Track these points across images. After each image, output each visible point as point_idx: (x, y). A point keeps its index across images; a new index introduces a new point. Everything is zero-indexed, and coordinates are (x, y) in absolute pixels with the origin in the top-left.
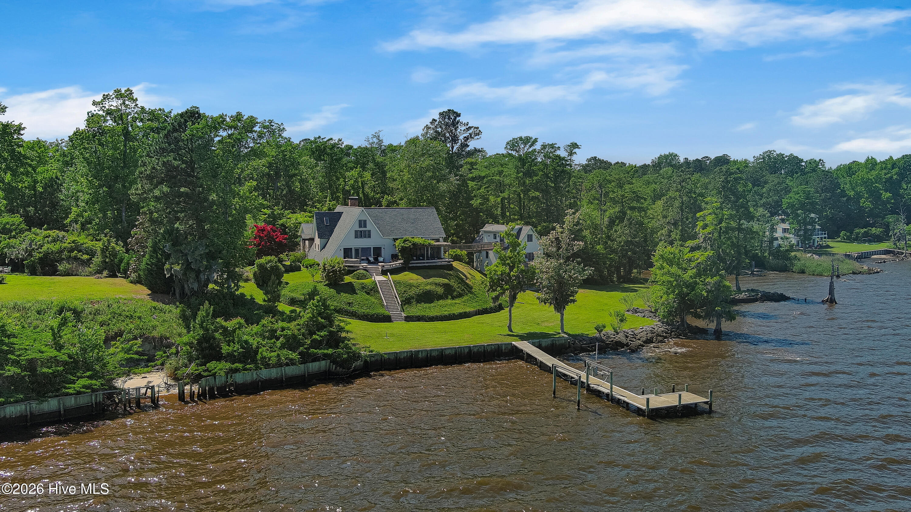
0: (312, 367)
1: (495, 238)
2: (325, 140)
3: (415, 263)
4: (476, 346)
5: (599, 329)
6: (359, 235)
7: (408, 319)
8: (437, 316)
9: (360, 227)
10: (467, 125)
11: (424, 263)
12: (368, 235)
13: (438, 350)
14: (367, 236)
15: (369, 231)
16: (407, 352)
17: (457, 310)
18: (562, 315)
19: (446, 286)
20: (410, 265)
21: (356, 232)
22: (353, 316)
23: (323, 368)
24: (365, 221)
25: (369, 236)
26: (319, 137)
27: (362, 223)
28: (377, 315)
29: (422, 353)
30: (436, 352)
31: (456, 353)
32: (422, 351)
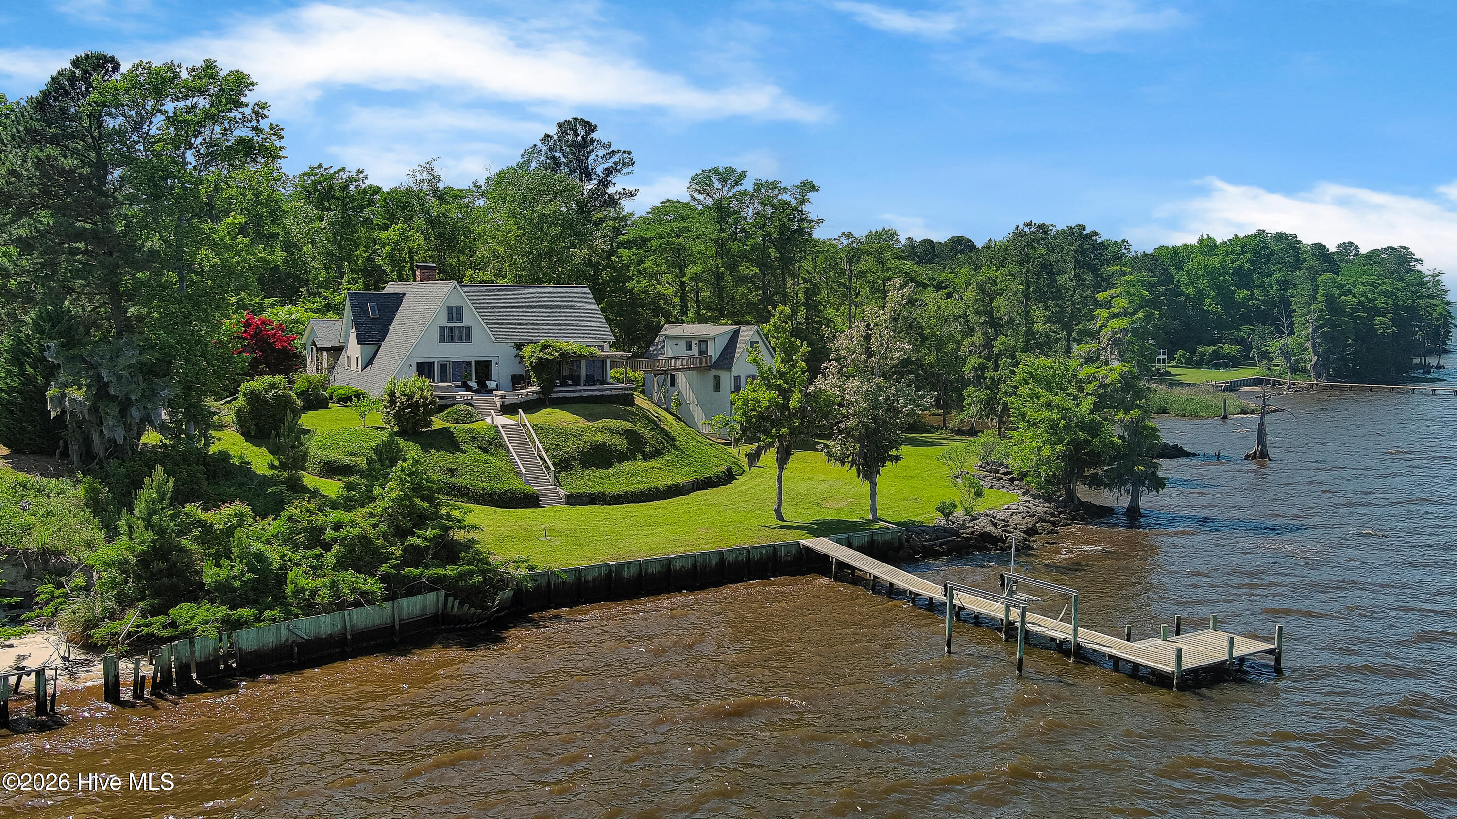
0: (408, 608)
1: (689, 348)
2: (332, 171)
3: (560, 392)
4: (732, 551)
5: (945, 510)
6: (448, 335)
7: (573, 500)
8: (626, 494)
9: (450, 319)
10: (610, 146)
11: (580, 391)
12: (464, 335)
13: (659, 561)
14: (464, 337)
15: (468, 329)
16: (600, 567)
17: (663, 480)
18: (874, 485)
19: (630, 434)
20: (554, 396)
21: (442, 329)
22: (463, 495)
23: (431, 609)
24: (460, 309)
25: (468, 339)
26: (320, 166)
27: (454, 313)
28: (511, 493)
29: (629, 568)
30: (657, 566)
31: (695, 565)
32: (629, 564)
